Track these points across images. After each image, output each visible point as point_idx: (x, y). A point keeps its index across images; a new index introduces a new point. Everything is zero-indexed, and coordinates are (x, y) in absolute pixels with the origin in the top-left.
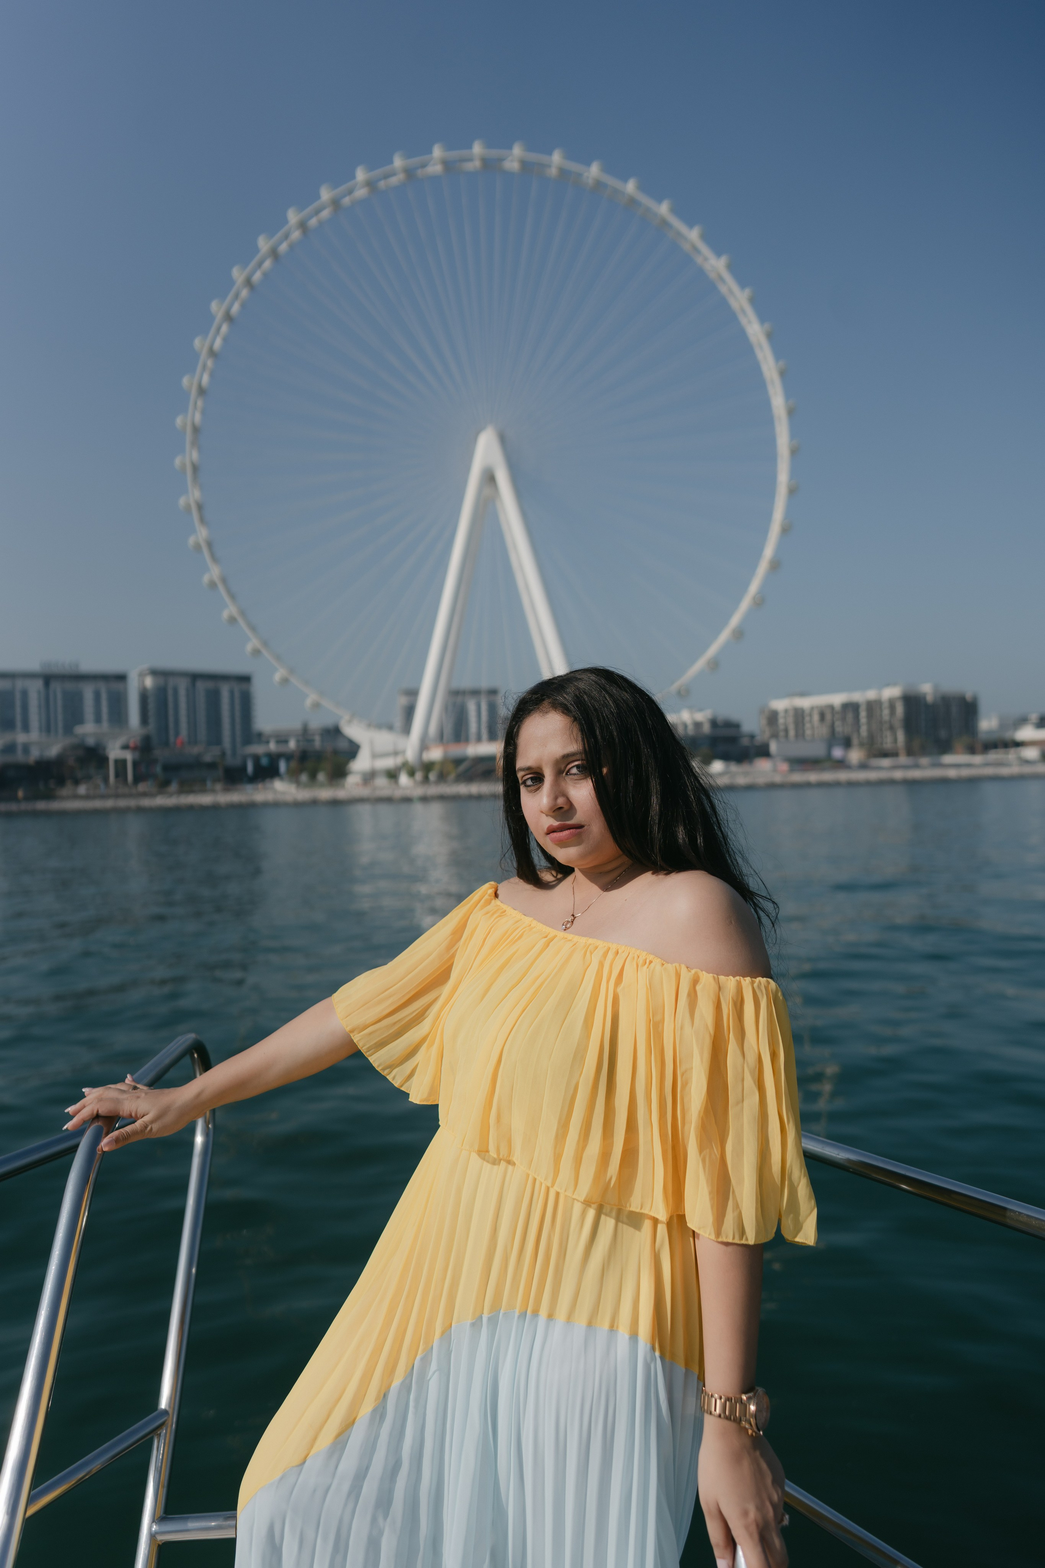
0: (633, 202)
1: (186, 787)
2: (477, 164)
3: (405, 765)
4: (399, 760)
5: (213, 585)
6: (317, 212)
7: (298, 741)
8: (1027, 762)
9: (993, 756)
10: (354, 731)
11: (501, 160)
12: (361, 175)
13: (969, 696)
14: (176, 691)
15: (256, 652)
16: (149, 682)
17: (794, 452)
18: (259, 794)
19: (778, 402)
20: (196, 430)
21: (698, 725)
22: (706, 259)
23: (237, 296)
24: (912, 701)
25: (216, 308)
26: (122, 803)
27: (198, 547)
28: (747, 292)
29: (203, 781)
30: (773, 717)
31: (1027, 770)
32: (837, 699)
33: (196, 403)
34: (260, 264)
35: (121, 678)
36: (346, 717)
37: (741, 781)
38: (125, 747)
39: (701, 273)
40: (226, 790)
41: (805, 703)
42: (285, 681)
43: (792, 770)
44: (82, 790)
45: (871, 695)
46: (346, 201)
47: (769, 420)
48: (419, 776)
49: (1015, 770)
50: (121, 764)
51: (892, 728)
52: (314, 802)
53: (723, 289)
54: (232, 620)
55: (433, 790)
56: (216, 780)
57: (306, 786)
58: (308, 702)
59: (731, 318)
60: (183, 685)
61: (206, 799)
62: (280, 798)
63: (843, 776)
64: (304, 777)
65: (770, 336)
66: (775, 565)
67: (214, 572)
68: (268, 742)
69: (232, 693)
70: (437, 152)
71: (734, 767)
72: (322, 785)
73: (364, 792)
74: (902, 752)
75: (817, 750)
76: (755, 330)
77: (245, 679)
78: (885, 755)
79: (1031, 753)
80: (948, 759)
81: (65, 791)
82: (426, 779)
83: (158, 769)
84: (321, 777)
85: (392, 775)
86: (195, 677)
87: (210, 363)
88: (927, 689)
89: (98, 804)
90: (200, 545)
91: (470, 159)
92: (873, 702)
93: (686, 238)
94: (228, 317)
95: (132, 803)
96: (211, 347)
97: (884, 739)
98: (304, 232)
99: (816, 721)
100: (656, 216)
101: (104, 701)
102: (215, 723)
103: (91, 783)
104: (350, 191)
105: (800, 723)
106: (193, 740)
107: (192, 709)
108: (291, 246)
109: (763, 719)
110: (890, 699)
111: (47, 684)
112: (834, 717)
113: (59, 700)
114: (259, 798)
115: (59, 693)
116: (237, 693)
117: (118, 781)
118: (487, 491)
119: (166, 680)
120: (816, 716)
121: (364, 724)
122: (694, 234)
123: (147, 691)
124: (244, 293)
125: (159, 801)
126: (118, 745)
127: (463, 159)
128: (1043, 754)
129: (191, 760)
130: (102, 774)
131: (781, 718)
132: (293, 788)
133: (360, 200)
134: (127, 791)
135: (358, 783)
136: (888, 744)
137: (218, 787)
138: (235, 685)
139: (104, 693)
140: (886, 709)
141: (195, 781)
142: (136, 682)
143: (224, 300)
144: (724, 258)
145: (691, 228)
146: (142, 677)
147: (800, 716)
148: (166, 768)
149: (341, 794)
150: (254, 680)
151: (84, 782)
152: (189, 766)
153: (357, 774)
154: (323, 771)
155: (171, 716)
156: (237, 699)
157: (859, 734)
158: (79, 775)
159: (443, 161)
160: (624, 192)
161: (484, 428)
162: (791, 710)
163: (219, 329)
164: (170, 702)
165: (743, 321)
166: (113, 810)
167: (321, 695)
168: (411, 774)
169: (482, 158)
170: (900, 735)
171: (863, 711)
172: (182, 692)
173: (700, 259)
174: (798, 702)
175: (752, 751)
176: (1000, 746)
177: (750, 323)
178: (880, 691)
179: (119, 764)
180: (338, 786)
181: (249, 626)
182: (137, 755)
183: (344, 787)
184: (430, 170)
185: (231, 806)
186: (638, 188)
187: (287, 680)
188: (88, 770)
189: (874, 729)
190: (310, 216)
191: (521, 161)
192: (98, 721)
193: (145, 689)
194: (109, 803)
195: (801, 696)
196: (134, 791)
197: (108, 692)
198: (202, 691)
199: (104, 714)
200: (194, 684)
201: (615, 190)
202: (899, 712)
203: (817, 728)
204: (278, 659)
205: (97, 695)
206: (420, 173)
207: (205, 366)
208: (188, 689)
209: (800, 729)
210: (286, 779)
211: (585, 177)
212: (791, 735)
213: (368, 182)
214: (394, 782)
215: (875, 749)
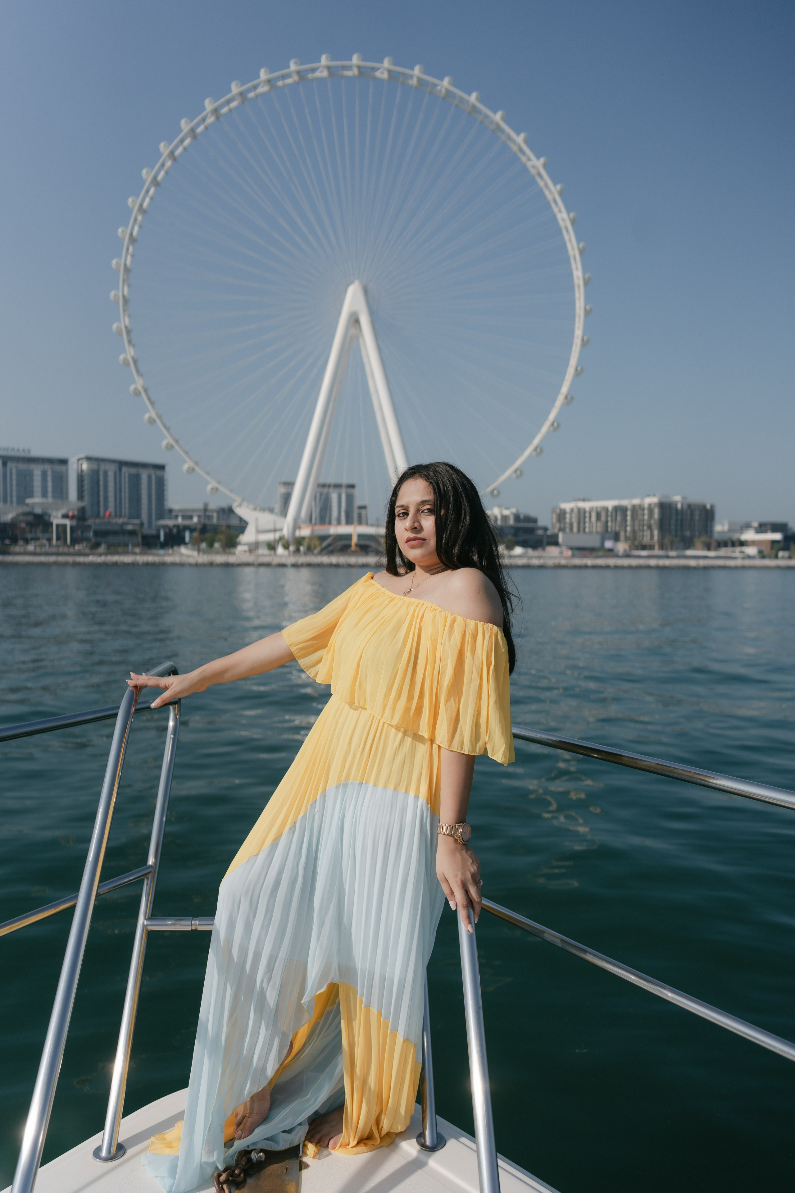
0: (474, 108)
1: (112, 549)
2: (355, 71)
3: (281, 538)
4: (278, 535)
5: (137, 393)
6: (228, 102)
7: (199, 517)
8: (749, 557)
9: (723, 552)
10: (243, 511)
11: (374, 69)
12: (263, 75)
13: (708, 507)
14: (106, 473)
15: (170, 447)
16: (85, 466)
17: (587, 313)
18: (169, 556)
19: (578, 274)
20: (127, 270)
21: (505, 518)
22: (529, 159)
23: (163, 165)
24: (665, 507)
25: (146, 174)
26: (62, 559)
27: (126, 363)
28: (559, 187)
29: (127, 545)
30: (561, 515)
31: (747, 562)
32: (610, 504)
33: (128, 249)
34: (182, 141)
35: (64, 462)
36: (238, 500)
37: (535, 562)
38: (65, 516)
39: (524, 170)
40: (142, 553)
41: (586, 505)
42: (191, 470)
43: (573, 556)
44: (31, 548)
45: (636, 501)
46: (251, 95)
47: (571, 288)
48: (292, 548)
49: (739, 562)
50: (62, 528)
51: (650, 527)
52: (211, 564)
53: (541, 183)
54: (152, 421)
55: (302, 559)
56: (135, 545)
57: (205, 552)
58: (209, 487)
59: (547, 206)
60: (111, 469)
61: (128, 559)
62: (184, 560)
63: (611, 562)
64: (204, 545)
65: (573, 222)
66: (569, 399)
67: (139, 383)
68: (176, 517)
69: (149, 477)
70: (324, 60)
71: (530, 551)
72: (218, 553)
73: (250, 559)
74: (657, 547)
75: (593, 541)
76: (563, 217)
77: (161, 467)
78: (644, 547)
79: (752, 551)
80: (689, 552)
81: (17, 549)
82: (298, 551)
83: (91, 534)
84: (217, 545)
85: (271, 546)
86: (122, 464)
87: (140, 218)
88: (677, 498)
89: (43, 559)
90: (128, 361)
91: (349, 68)
92: (637, 507)
93: (514, 142)
94: (155, 182)
95: (70, 559)
96: (141, 206)
97: (643, 536)
98: (218, 118)
99: (594, 518)
100: (492, 122)
101: (49, 478)
102: (135, 500)
103: (38, 543)
104: (255, 87)
105: (582, 519)
106: (118, 513)
107: (118, 489)
108: (206, 128)
109: (554, 516)
110: (650, 505)
111: (5, 464)
112: (607, 516)
113: (14, 477)
114: (168, 559)
115: (14, 471)
116: (153, 477)
117: (59, 543)
118: (353, 331)
119: (99, 465)
120: (594, 515)
121: (251, 506)
122: (520, 139)
123: (83, 473)
124: (169, 164)
125: (91, 559)
126: (60, 514)
127: (344, 68)
128: (760, 552)
129: (116, 528)
130: (47, 535)
131: (568, 516)
132: (195, 553)
133: (262, 95)
134: (66, 550)
135: (245, 552)
136: (646, 540)
137: (137, 550)
138: (152, 472)
139: (49, 473)
140: (646, 512)
141: (119, 545)
142: (75, 466)
143: (152, 169)
144: (542, 160)
145: (518, 134)
146: (80, 462)
147: (582, 515)
148: (97, 533)
149: (232, 559)
150: (167, 468)
151: (33, 542)
152: (115, 533)
153: (245, 544)
154: (219, 541)
155: (102, 493)
156: (153, 482)
157: (626, 531)
158: (29, 536)
159: (329, 68)
160: (468, 102)
161: (352, 282)
162: (576, 510)
163: (148, 191)
164: (101, 483)
165: (555, 209)
166: (55, 563)
167: (219, 482)
168: (286, 547)
169: (359, 67)
170: (656, 533)
171: (629, 513)
172: (111, 475)
173: (524, 159)
174: (581, 504)
175: (545, 540)
176: (729, 544)
177: (560, 211)
178: (642, 499)
179: (60, 529)
180: (230, 553)
181: (165, 426)
182: (74, 523)
183: (234, 554)
184: (318, 74)
185: (147, 564)
186: (479, 99)
187: (193, 469)
188: (36, 532)
189: (637, 528)
190: (222, 106)
191: (390, 72)
192: (44, 494)
193: (82, 471)
194: (52, 559)
195: (584, 500)
196: (71, 550)
197: (53, 472)
198: (127, 475)
199: (50, 489)
200: (120, 469)
201: (462, 100)
202: (656, 515)
203: (594, 524)
204: (187, 453)
205: (44, 474)
206: (310, 76)
207: (135, 220)
208: (115, 473)
209: (582, 525)
210: (190, 546)
211: (439, 88)
212: (575, 529)
213: (269, 81)
214: (272, 552)
215: (636, 543)
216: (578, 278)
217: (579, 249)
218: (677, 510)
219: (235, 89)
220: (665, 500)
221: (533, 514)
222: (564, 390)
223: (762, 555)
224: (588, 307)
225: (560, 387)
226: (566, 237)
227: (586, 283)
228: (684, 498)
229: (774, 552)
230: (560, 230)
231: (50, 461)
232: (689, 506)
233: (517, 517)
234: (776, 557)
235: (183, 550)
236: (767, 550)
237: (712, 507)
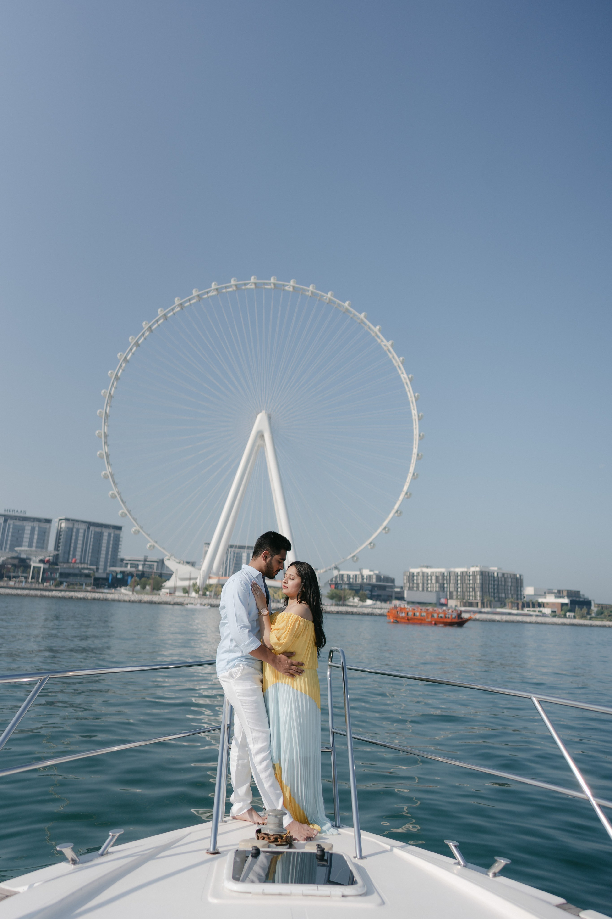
0: (347, 310)
1: (71, 587)
2: (272, 286)
3: (194, 585)
4: (192, 582)
5: (106, 477)
6: (190, 300)
8: (543, 615)
9: (526, 611)
10: (171, 564)
11: (284, 285)
12: (213, 286)
13: (518, 576)
14: (78, 530)
15: (124, 515)
17: (421, 438)
18: (112, 594)
19: (414, 412)
20: (111, 397)
21: (370, 577)
22: (382, 341)
23: (143, 334)
24: (485, 575)
25: (132, 340)
26: (32, 592)
27: (101, 457)
28: (401, 358)
29: (81, 585)
30: (411, 577)
31: (540, 619)
33: (113, 384)
34: (157, 321)
35: (49, 521)
36: (169, 555)
37: (378, 611)
38: (42, 561)
39: (379, 346)
40: (92, 591)
41: (429, 571)
42: (137, 532)
44: (12, 583)
45: (464, 570)
46: (205, 296)
47: (410, 421)
48: (201, 593)
49: (533, 619)
51: (474, 589)
52: (140, 602)
53: (390, 356)
54: (113, 497)
56: (88, 585)
57: (137, 593)
58: (149, 545)
59: (394, 369)
60: (82, 528)
61: (80, 595)
62: (122, 597)
64: (138, 587)
65: (411, 380)
66: (408, 495)
67: (109, 470)
68: (126, 565)
69: (109, 535)
70: (253, 279)
71: (378, 603)
72: (147, 594)
73: (168, 599)
74: (479, 604)
75: (431, 598)
76: (404, 376)
77: (119, 528)
78: (471, 605)
79: (547, 611)
80: (499, 610)
81: (2, 583)
82: (204, 594)
83: (57, 575)
84: (148, 588)
85: (186, 591)
86: (90, 524)
88: (494, 569)
89: (19, 592)
90: (103, 455)
91: (269, 284)
92: (464, 574)
93: (373, 331)
94: (137, 344)
95: (39, 593)
96: (126, 358)
97: (470, 596)
98: (182, 309)
99: (434, 581)
100: (359, 318)
101: (36, 532)
102: (97, 551)
103: (17, 580)
104: (208, 293)
105: (425, 581)
106: (82, 562)
107: (85, 542)
108: (174, 314)
109: (405, 577)
110: (474, 572)
111: (5, 521)
112: (444, 580)
113: (11, 530)
114: (110, 596)
115: (11, 526)
116: (112, 535)
117: (33, 580)
118: (259, 442)
119: (74, 524)
120: (434, 578)
121: (177, 561)
122: (377, 329)
123: (62, 530)
124: (147, 334)
125: (54, 593)
126: (38, 560)
127: (264, 284)
128: (553, 612)
129: (77, 571)
130: (25, 575)
131: (415, 578)
132: (131, 593)
133: (212, 297)
134: (37, 586)
135: (167, 593)
136: (472, 600)
137: (89, 588)
138: (112, 531)
139: (37, 529)
140: (471, 578)
141: (76, 584)
142: (57, 524)
143: (136, 337)
144: (390, 342)
145: (375, 326)
146: (61, 521)
147: (425, 578)
148: (62, 575)
149: (155, 598)
150: (123, 529)
151: (14, 579)
152: (75, 575)
153: (167, 588)
154: (149, 585)
155: (72, 545)
156: (112, 539)
157: (457, 592)
158: (12, 574)
159: (255, 284)
160: (343, 306)
161: (261, 412)
162: (421, 574)
163: (131, 350)
164: (74, 537)
165: (400, 372)
166: (27, 596)
167: (156, 542)
168: (197, 592)
169: (275, 284)
170: (478, 594)
171: (459, 578)
172: (81, 531)
173: (379, 341)
174: (425, 570)
175: (394, 595)
176: (531, 606)
177: (403, 373)
178: (469, 568)
179: (36, 570)
180: (156, 594)
181: (122, 501)
182: (47, 566)
183: (159, 595)
184: (248, 287)
185: (94, 599)
186: (351, 305)
187: (139, 531)
188: (18, 572)
189: (464, 590)
190: (186, 302)
191: (294, 287)
192: (30, 546)
193: (61, 528)
194: (26, 592)
195: (427, 567)
196: (41, 586)
197: (39, 527)
198: (93, 532)
199: (35, 541)
200: (89, 528)
201: (339, 305)
202: (478, 581)
203: (435, 585)
204: (135, 520)
205: (33, 529)
206: (243, 287)
207: (121, 366)
208: (85, 531)
209: (425, 585)
210: (128, 587)
211: (325, 298)
212: (420, 589)
213: (217, 289)
214: (187, 595)
215: (464, 601)
216: (415, 415)
217: (415, 397)
218: (494, 577)
219: (195, 293)
220: (484, 569)
221: (391, 576)
222: (405, 488)
223: (554, 614)
224: (421, 434)
225: (403, 486)
226: (407, 389)
227: (420, 419)
228: (499, 569)
229: (563, 612)
230: (403, 384)
231: (39, 520)
232: (503, 574)
233: (378, 578)
234: (565, 616)
235: (123, 590)
236: (558, 611)
237: (520, 576)
